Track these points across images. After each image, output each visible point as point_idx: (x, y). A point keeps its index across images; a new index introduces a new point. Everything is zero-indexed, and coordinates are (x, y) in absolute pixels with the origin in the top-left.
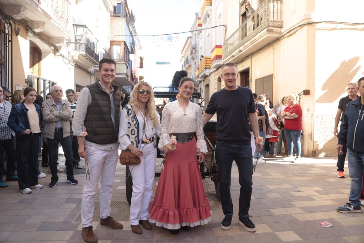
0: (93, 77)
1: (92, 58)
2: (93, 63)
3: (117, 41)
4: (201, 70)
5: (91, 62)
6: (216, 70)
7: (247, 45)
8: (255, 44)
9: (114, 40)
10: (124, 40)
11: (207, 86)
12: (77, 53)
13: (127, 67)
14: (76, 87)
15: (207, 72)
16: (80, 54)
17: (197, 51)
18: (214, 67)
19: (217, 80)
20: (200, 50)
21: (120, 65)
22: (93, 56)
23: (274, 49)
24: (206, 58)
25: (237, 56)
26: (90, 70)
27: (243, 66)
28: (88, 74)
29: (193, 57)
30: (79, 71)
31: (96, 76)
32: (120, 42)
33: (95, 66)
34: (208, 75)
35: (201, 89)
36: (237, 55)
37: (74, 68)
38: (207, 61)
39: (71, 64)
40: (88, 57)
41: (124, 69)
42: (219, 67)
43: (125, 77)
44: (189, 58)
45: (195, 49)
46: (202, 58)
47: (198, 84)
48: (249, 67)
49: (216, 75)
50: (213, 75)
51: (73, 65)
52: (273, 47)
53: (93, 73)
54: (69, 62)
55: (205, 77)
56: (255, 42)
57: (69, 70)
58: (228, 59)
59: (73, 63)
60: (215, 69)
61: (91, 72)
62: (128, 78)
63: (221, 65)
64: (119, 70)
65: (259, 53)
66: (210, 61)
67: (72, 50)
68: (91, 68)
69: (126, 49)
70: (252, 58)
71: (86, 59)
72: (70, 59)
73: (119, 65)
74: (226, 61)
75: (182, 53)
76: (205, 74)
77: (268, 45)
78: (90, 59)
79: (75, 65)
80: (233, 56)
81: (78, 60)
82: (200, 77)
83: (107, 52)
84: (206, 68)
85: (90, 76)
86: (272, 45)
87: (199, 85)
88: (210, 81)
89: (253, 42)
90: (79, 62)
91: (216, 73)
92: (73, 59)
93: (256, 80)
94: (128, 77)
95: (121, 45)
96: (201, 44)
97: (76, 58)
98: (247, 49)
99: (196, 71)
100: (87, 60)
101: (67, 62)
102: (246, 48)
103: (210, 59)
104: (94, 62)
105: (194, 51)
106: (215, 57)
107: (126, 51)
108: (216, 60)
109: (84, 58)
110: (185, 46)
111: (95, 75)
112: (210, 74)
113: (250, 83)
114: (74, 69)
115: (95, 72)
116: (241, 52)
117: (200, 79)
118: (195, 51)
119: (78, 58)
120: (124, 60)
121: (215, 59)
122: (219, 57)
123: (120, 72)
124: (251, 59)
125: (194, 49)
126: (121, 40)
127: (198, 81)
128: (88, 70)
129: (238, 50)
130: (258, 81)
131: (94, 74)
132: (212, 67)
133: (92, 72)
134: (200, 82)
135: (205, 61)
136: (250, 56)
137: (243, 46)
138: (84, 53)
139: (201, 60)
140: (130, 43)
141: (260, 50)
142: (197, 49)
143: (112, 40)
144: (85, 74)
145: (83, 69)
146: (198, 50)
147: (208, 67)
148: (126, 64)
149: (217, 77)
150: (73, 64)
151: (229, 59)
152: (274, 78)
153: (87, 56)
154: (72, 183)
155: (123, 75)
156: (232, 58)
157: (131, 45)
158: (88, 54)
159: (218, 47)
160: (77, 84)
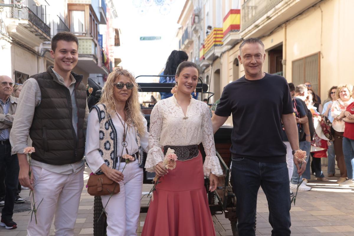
0: (41, 60)
1: (40, 31)
2: (40, 38)
3: (79, 4)
4: (208, 48)
5: (38, 38)
6: (231, 48)
7: (279, 8)
8: (291, 5)
9: (74, 2)
10: (90, 3)
11: (218, 72)
12: (14, 22)
13: (96, 45)
14: (14, 76)
15: (217, 51)
16: (20, 24)
17: (202, 19)
18: (227, 44)
19: (232, 64)
20: (206, 17)
21: (85, 41)
22: (41, 28)
23: (322, 12)
24: (215, 30)
25: (263, 25)
26: (36, 49)
27: (272, 41)
28: (34, 55)
29: (195, 28)
30: (20, 50)
31: (47, 58)
32: (83, 5)
33: (45, 44)
34: (219, 55)
35: (208, 77)
36: (263, 23)
37: (11, 45)
38: (216, 34)
39: (6, 40)
40: (33, 30)
41: (90, 47)
42: (235, 43)
43: (92, 61)
44: (190, 30)
46: (209, 30)
47: (203, 70)
48: (282, 43)
49: (230, 56)
50: (226, 56)
51: (9, 42)
52: (321, 10)
53: (42, 54)
54: (2, 36)
55: (215, 58)
56: (291, 3)
57: (3, 48)
58: (249, 31)
59: (9, 38)
60: (229, 47)
61: (38, 52)
62: (97, 62)
63: (238, 40)
64: (83, 49)
65: (297, 20)
66: (221, 34)
67: (7, 16)
68: (38, 46)
69: (93, 17)
70: (287, 27)
71: (29, 32)
72: (4, 32)
73: (83, 42)
74: (246, 33)
75: (178, 22)
76: (213, 54)
77: (313, 6)
78: (37, 31)
79: (11, 42)
80: (257, 26)
81: (17, 33)
82: (206, 58)
83: (63, 21)
84: (215, 45)
85: (38, 58)
86: (319, 7)
87: (206, 71)
88: (221, 64)
89: (289, 3)
91: (231, 52)
92: (9, 31)
93: (293, 62)
94: (97, 60)
95: (84, 11)
96: (208, 8)
97: (14, 31)
98: (279, 14)
99: (200, 50)
100: (31, 33)
102: (277, 13)
103: (222, 30)
104: (42, 37)
105: (196, 20)
106: (230, 27)
107: (94, 20)
108: (231, 33)
109: (26, 31)
110: (183, 11)
111: (45, 57)
112: (221, 55)
113: (284, 66)
114: (11, 47)
115: (44, 53)
116: (270, 18)
117: (206, 63)
118: (199, 18)
119: (17, 29)
120: (90, 34)
121: (229, 32)
122: (235, 28)
123: (85, 53)
124: (286, 29)
125: (197, 16)
126: (84, 3)
127: (204, 65)
128: (33, 49)
129: (265, 16)
130: (296, 63)
131: (43, 56)
132: (225, 43)
133: (40, 52)
134: (207, 66)
135: (214, 34)
136: (284, 25)
137: (273, 10)
138: (26, 22)
139: (207, 32)
140: (99, 8)
142: (202, 16)
143: (71, 2)
144: (28, 55)
145: (26, 48)
146: (204, 18)
147: (218, 43)
148: (93, 40)
149: (232, 59)
150: (8, 40)
151: (251, 30)
152: (323, 58)
153: (31, 27)
154: (7, 227)
155: (89, 57)
156: (255, 29)
157: (100, 11)
158: (33, 24)
159: (233, 12)
160: (16, 71)
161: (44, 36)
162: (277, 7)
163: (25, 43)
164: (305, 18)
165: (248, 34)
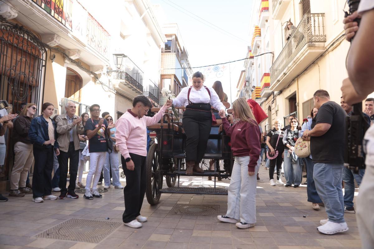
1: (134, 87)
3: (168, 75)
5: (134, 92)
6: (267, 100)
7: (291, 66)
8: (297, 63)
9: (165, 74)
10: (174, 74)
12: (117, 81)
14: (117, 114)
16: (121, 82)
17: (250, 84)
19: (267, 109)
20: (253, 81)
23: (319, 66)
24: (256, 89)
25: (282, 80)
27: (290, 90)
29: (246, 89)
30: (122, 99)
32: (170, 75)
36: (282, 78)
38: (257, 91)
39: (113, 92)
40: (129, 86)
42: (269, 96)
44: (244, 91)
45: (248, 82)
46: (253, 89)
48: (296, 92)
49: (266, 105)
50: (264, 104)
51: (114, 93)
52: (318, 65)
54: (110, 90)
56: (298, 61)
57: (109, 97)
58: (274, 85)
60: (265, 98)
63: (270, 93)
65: (304, 74)
66: (260, 91)
67: (114, 78)
69: (177, 82)
71: (128, 88)
72: (111, 87)
74: (272, 87)
75: (237, 87)
77: (313, 63)
78: (132, 87)
79: (116, 93)
80: (279, 81)
81: (120, 88)
86: (317, 63)
89: (296, 62)
90: (122, 91)
91: (267, 102)
92: (115, 87)
93: (303, 104)
95: (171, 79)
96: (254, 76)
97: (117, 86)
101: (107, 89)
102: (290, 70)
103: (260, 88)
104: (137, 91)
105: (247, 84)
106: (264, 85)
108: (266, 89)
109: (126, 87)
110: (240, 80)
113: (297, 107)
114: (115, 97)
116: (286, 74)
118: (249, 83)
119: (119, 86)
120: (174, 92)
121: (264, 88)
122: (267, 85)
124: (298, 81)
126: (171, 73)
129: (282, 73)
130: (306, 104)
132: (262, 96)
135: (256, 91)
136: (296, 79)
137: (287, 68)
138: (124, 81)
140: (182, 77)
141: (305, 70)
142: (251, 82)
143: (163, 74)
144: (129, 103)
145: (126, 98)
147: (258, 97)
149: (267, 107)
150: (113, 91)
151: (275, 84)
153: (128, 84)
156: (278, 83)
157: (183, 79)
158: (129, 82)
159: (266, 75)
160: (118, 112)
161: (137, 90)
162: (289, 65)
163: (126, 95)
164: (309, 72)
165: (274, 87)
